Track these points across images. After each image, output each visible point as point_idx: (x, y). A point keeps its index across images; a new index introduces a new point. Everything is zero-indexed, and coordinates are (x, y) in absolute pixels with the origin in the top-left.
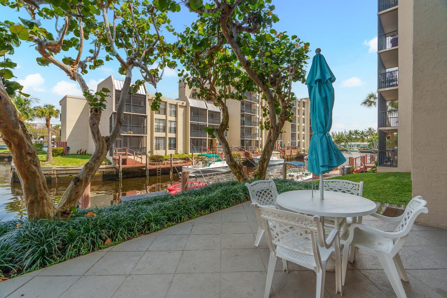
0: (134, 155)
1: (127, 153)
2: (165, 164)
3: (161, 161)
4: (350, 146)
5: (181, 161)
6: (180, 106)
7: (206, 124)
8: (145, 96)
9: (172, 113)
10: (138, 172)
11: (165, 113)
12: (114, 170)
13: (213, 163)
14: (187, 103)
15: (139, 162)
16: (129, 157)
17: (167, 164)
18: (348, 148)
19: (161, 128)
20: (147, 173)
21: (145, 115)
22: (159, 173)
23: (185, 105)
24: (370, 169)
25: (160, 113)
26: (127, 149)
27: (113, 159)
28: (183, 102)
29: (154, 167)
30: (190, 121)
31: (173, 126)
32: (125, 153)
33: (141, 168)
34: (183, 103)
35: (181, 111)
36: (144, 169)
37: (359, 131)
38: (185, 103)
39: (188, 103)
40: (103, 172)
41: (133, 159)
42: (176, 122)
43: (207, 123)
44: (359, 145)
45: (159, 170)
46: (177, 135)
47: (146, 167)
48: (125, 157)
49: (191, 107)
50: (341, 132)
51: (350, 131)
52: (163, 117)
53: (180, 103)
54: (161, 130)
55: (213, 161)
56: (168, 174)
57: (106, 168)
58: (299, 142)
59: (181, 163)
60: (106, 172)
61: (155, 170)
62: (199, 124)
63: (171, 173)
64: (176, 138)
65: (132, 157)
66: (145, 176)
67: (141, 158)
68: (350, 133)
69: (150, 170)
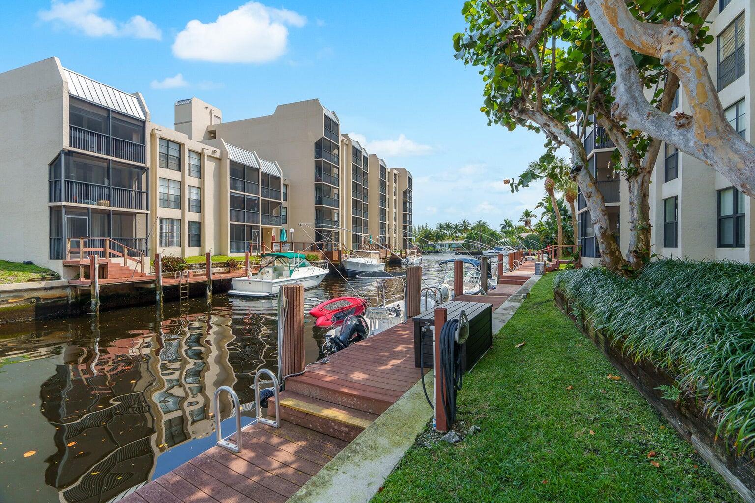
0: (124, 256)
1: (108, 250)
2: (191, 276)
3: (182, 269)
4: (442, 245)
5: (222, 269)
6: (208, 156)
7: (258, 198)
8: (144, 123)
9: (192, 169)
10: (129, 296)
11: (180, 168)
12: (69, 292)
13: (296, 269)
14: (222, 153)
15: (135, 271)
16: (114, 260)
17: (194, 275)
18: (438, 247)
19: (172, 198)
20: (159, 296)
21: (143, 165)
22: (185, 294)
23: (218, 155)
24: (566, 265)
25: (170, 167)
26: (108, 242)
27: (65, 266)
28: (215, 149)
29: (173, 282)
30: (229, 190)
31: (194, 197)
32: (102, 249)
33: (141, 286)
34: (214, 152)
35: (210, 167)
36: (152, 286)
37: (451, 225)
38: (219, 151)
39: (224, 153)
40: (38, 298)
41: (122, 264)
42: (201, 189)
43: (260, 196)
44: (451, 244)
45: (185, 289)
46: (203, 217)
47: (156, 282)
48: (103, 260)
49: (230, 161)
50: (420, 226)
51: (440, 224)
52: (176, 175)
53: (209, 150)
54: (172, 204)
55: (297, 267)
56: (204, 295)
57: (45, 289)
58: (389, 238)
59: (221, 273)
60: (45, 299)
61: (176, 288)
62: (246, 197)
63: (209, 293)
64: (200, 223)
65: (120, 261)
66: (154, 302)
67: (141, 262)
68: (441, 227)
69: (166, 289)
